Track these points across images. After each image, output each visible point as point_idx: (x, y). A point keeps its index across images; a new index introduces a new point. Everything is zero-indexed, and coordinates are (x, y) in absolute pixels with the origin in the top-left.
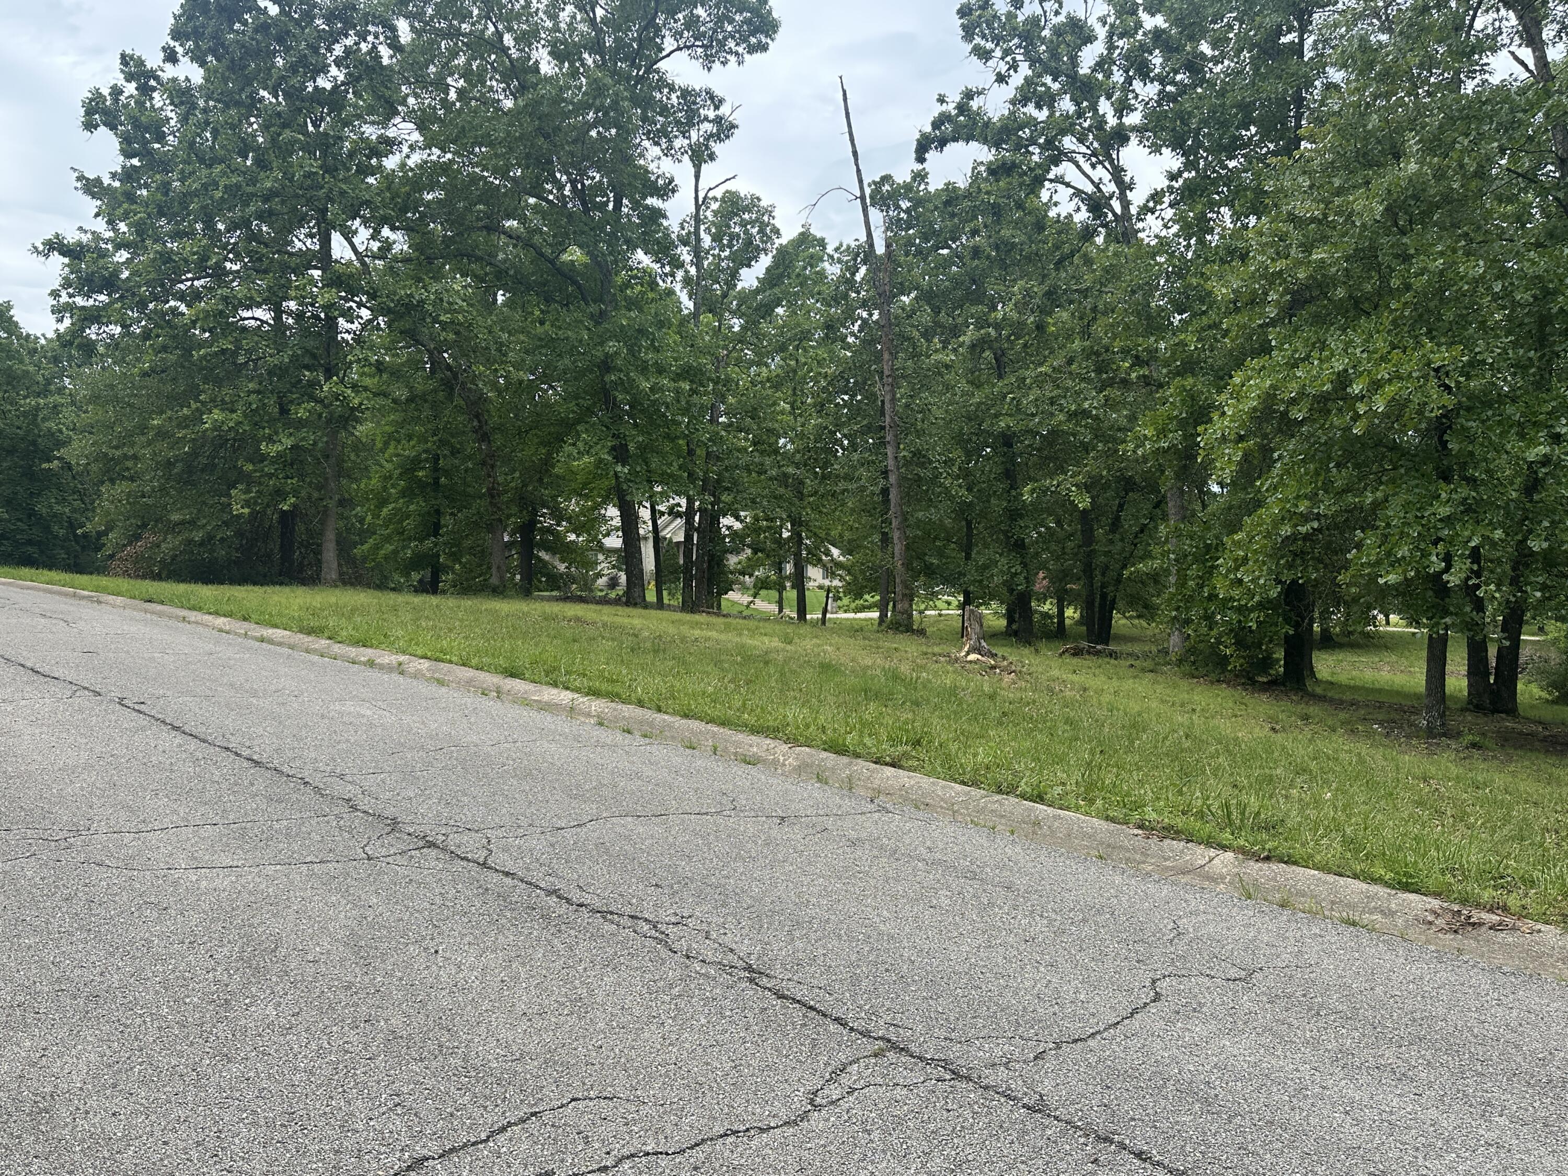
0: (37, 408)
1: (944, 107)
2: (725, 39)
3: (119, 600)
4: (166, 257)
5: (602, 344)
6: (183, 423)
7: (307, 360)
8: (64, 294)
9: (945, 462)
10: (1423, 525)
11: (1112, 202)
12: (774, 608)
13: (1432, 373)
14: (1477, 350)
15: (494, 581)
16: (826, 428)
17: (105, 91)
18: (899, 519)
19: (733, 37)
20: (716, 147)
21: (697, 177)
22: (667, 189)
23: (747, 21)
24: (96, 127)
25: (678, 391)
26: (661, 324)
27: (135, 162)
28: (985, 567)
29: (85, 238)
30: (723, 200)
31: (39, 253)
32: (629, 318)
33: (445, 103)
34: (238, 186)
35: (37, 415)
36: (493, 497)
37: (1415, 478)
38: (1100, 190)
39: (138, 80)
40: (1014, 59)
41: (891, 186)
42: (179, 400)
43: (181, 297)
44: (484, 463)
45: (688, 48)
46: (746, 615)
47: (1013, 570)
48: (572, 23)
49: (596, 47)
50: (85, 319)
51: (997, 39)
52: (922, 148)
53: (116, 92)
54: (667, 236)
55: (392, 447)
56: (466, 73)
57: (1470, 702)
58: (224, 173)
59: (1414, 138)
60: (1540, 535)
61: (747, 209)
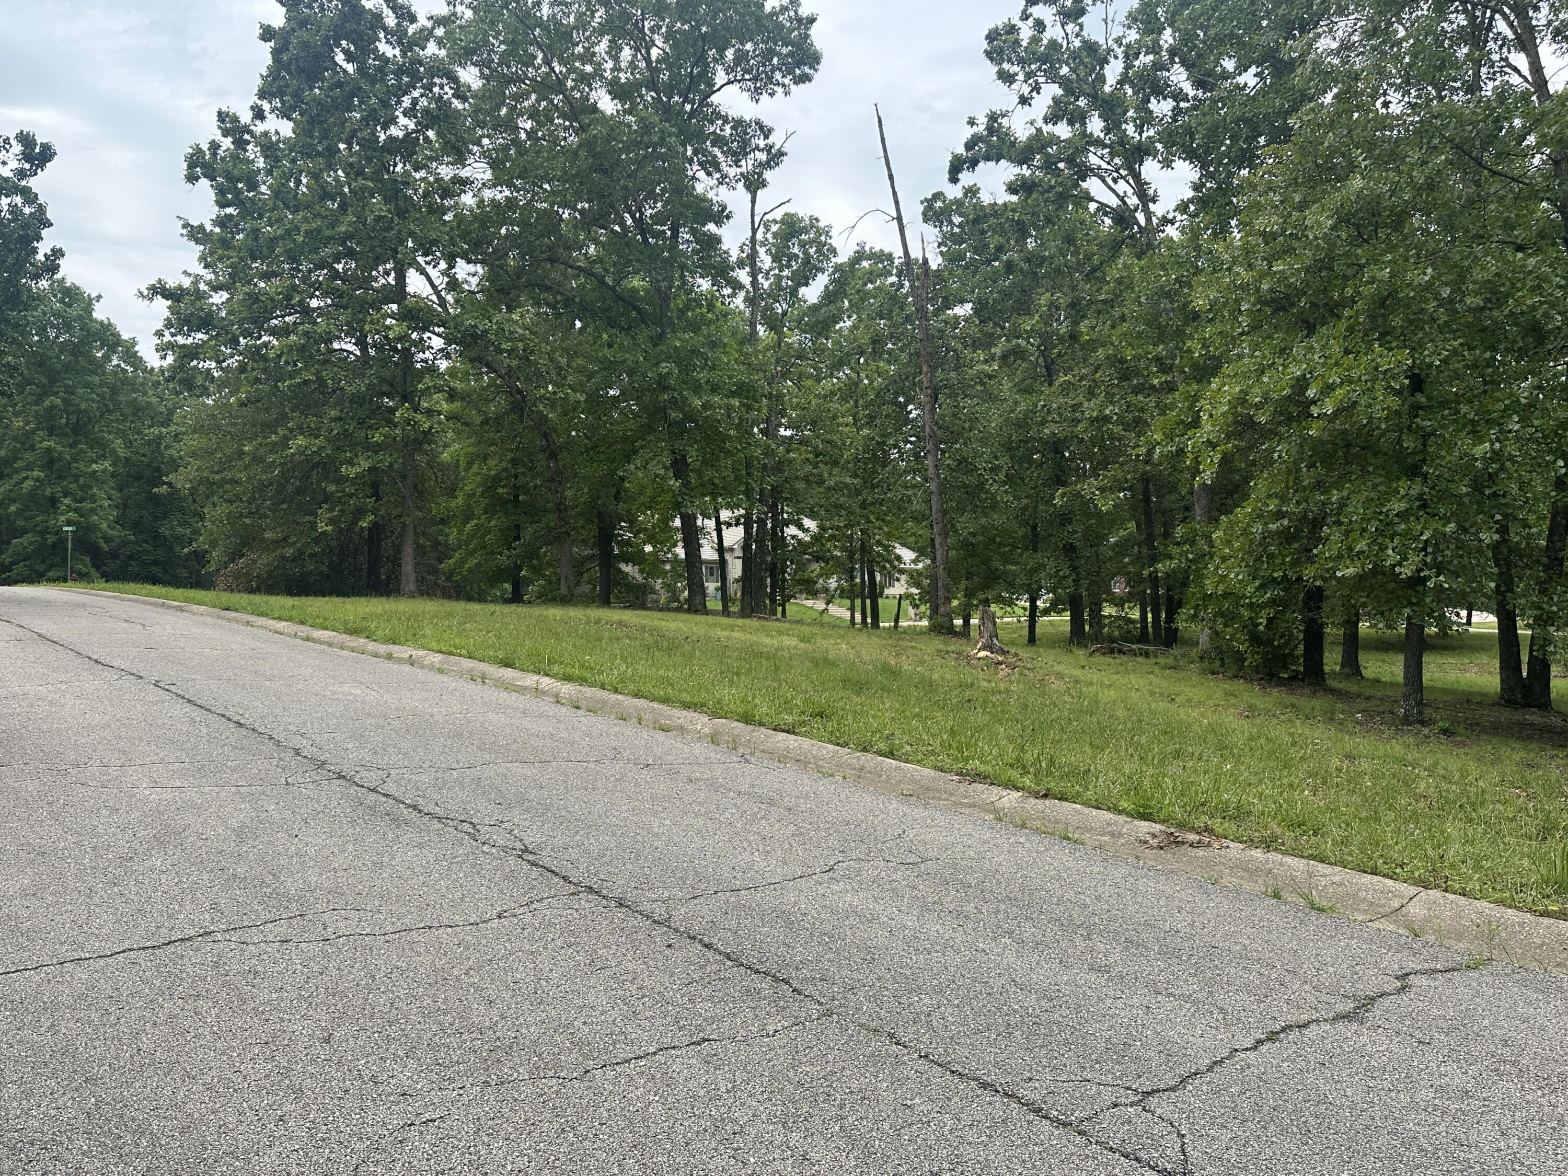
0: (160, 437)
1: (975, 129)
2: (773, 71)
3: (202, 608)
4: (254, 298)
5: (657, 365)
6: (273, 448)
7: (385, 388)
8: (167, 333)
9: (992, 469)
10: (1381, 521)
11: (1137, 215)
12: (847, 615)
13: (1381, 376)
14: (1426, 352)
15: (564, 591)
16: (873, 439)
17: (205, 147)
18: (940, 525)
19: (780, 70)
20: (768, 175)
21: (753, 202)
22: (721, 216)
23: (791, 54)
24: (197, 179)
25: (729, 408)
26: (713, 345)
27: (230, 210)
28: (1034, 571)
29: (187, 283)
30: (783, 222)
31: (144, 297)
32: (682, 341)
33: (516, 142)
34: (318, 230)
35: (160, 443)
36: (560, 511)
37: (1381, 475)
38: (1124, 203)
39: (233, 136)
40: (1036, 82)
41: (944, 202)
42: (271, 427)
43: (273, 332)
44: (552, 480)
45: (739, 81)
46: (821, 621)
47: (1061, 573)
48: (633, 62)
49: (652, 84)
50: (185, 356)
51: (1022, 62)
52: (956, 168)
53: (214, 146)
54: (725, 260)
55: (476, 466)
56: (533, 114)
57: (1502, 697)
58: (305, 219)
59: (1362, 154)
60: (1491, 528)
61: (805, 230)
